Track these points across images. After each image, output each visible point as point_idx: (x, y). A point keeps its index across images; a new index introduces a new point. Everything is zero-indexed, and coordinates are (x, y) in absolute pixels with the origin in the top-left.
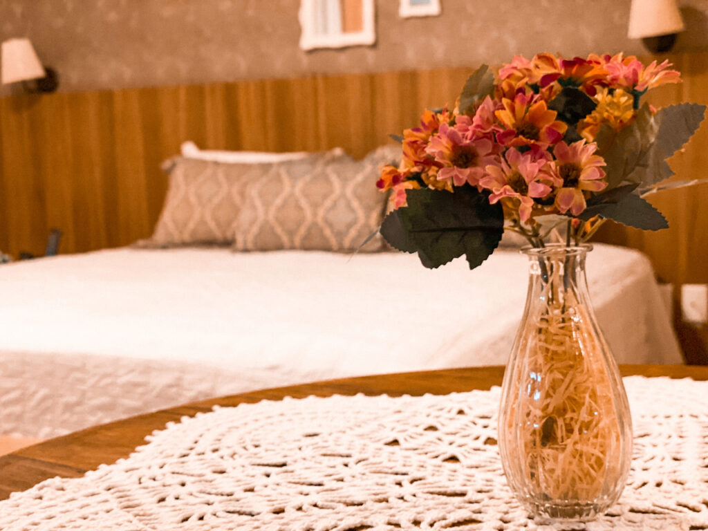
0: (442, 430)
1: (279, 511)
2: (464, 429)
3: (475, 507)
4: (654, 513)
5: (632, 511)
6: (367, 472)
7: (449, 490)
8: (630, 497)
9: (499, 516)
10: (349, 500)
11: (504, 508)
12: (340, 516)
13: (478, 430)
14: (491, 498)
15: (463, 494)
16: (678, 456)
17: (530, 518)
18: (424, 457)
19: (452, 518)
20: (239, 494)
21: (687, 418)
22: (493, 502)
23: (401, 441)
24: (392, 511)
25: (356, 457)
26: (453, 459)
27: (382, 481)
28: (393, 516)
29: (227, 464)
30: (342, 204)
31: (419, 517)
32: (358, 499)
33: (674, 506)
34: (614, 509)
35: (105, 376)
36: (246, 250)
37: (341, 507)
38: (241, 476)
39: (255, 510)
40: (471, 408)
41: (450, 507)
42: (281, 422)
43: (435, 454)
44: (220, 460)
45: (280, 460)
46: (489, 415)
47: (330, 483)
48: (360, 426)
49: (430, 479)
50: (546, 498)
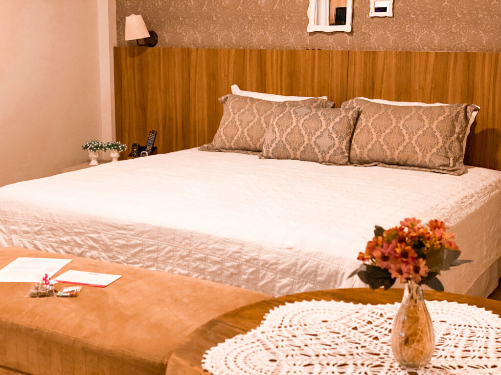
0: (374, 324)
1: (317, 356)
2: (382, 324)
3: (382, 360)
4: (440, 368)
5: (434, 367)
6: (346, 341)
7: (374, 352)
8: (434, 361)
9: (390, 365)
10: (341, 353)
11: (392, 361)
12: (338, 360)
13: (386, 325)
14: (388, 357)
15: (379, 355)
16: (457, 345)
17: (400, 366)
18: (366, 337)
19: (375, 364)
20: (303, 347)
21: (467, 327)
22: (389, 359)
23: (358, 328)
24: (355, 360)
25: (342, 334)
26: (376, 338)
27: (351, 346)
28: (355, 361)
29: (296, 333)
30: (326, 134)
31: (364, 363)
32: (343, 353)
33: (448, 366)
34: (428, 366)
35: (202, 243)
36: (268, 157)
37: (338, 356)
38: (302, 339)
39: (309, 354)
40: (385, 314)
41: (374, 360)
42: (312, 313)
43: (370, 335)
44: (293, 331)
45: (314, 333)
46: (392, 317)
47: (334, 346)
48: (342, 319)
49: (368, 347)
50: (405, 361)
